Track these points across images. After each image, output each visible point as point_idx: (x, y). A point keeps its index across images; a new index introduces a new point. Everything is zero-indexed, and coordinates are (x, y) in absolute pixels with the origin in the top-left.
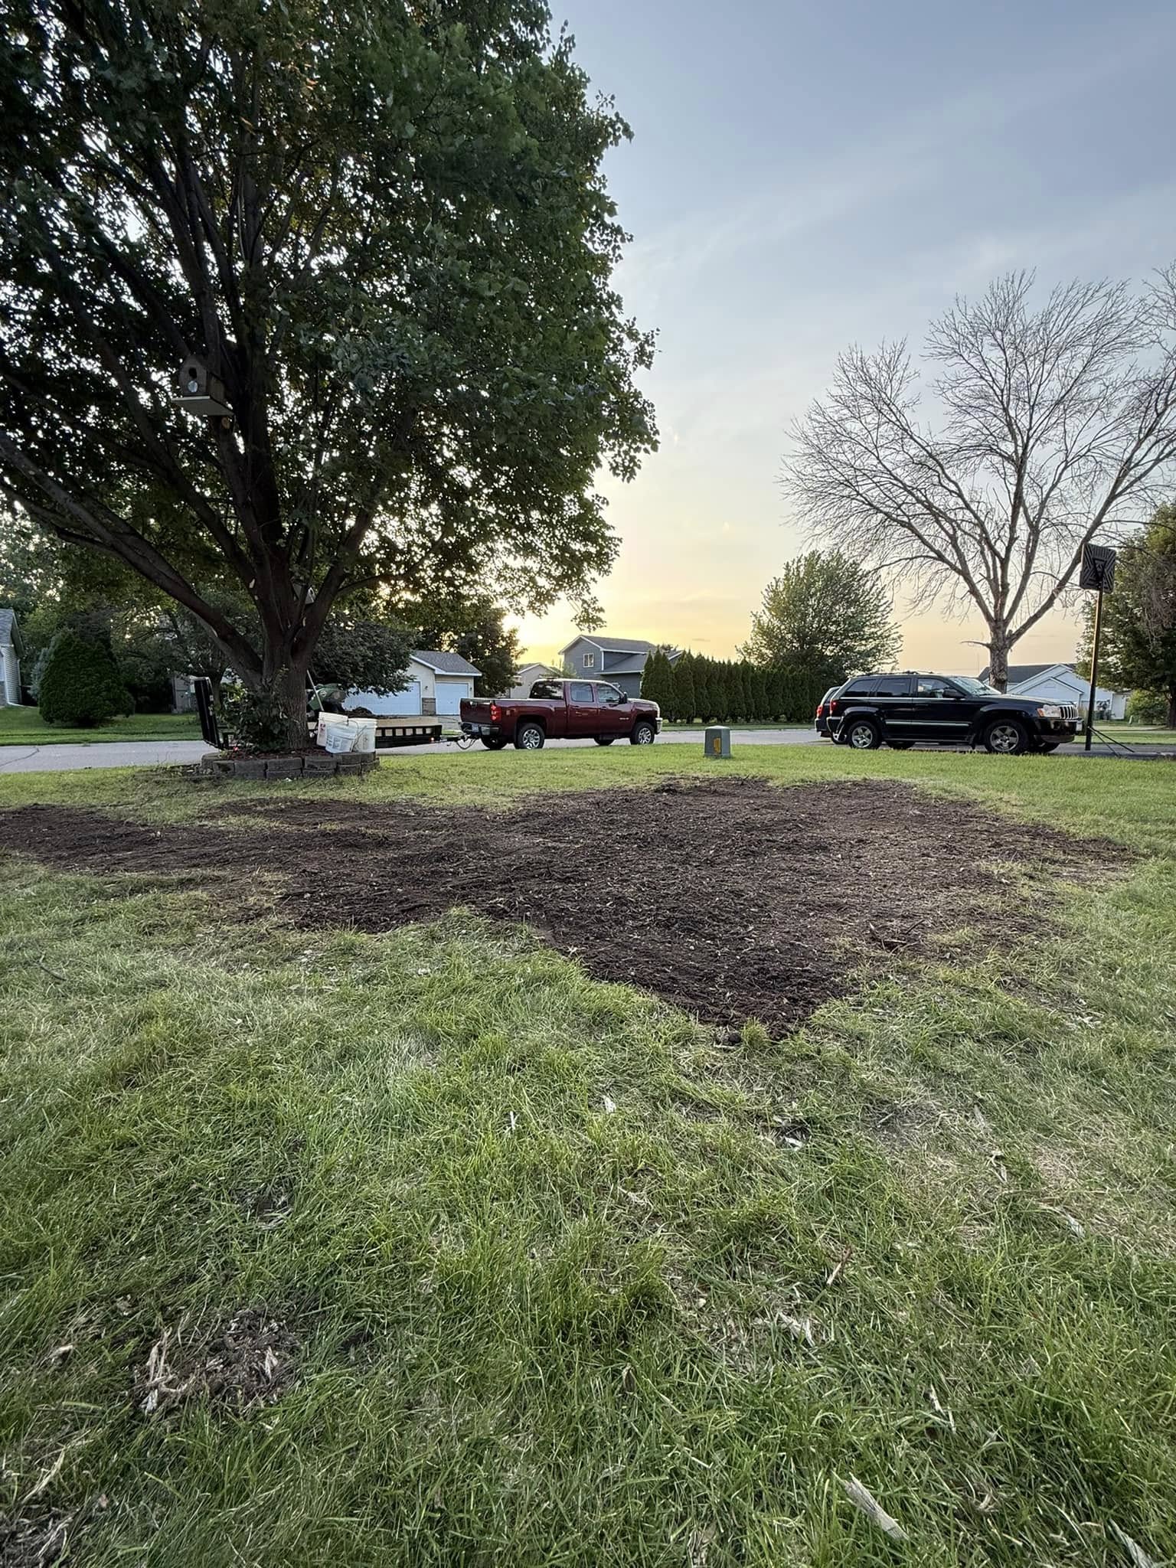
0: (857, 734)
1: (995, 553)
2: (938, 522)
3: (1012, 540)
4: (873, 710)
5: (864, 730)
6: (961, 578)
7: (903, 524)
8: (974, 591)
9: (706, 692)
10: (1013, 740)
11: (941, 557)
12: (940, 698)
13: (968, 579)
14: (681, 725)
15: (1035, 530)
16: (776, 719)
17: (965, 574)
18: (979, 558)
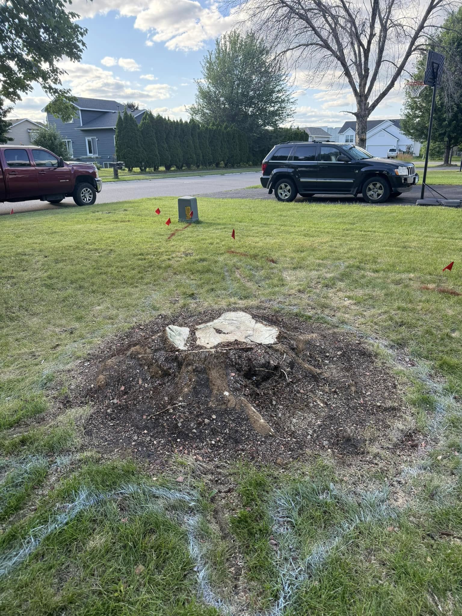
0: (281, 188)
1: (360, 44)
2: (324, 17)
3: (372, 35)
4: (290, 170)
5: (286, 186)
6: (339, 62)
7: (301, 17)
8: (347, 73)
9: (166, 146)
10: (381, 192)
11: (327, 46)
12: (334, 160)
13: (344, 64)
14: (150, 173)
15: (384, 29)
16: (218, 165)
17: (342, 59)
18: (349, 46)
